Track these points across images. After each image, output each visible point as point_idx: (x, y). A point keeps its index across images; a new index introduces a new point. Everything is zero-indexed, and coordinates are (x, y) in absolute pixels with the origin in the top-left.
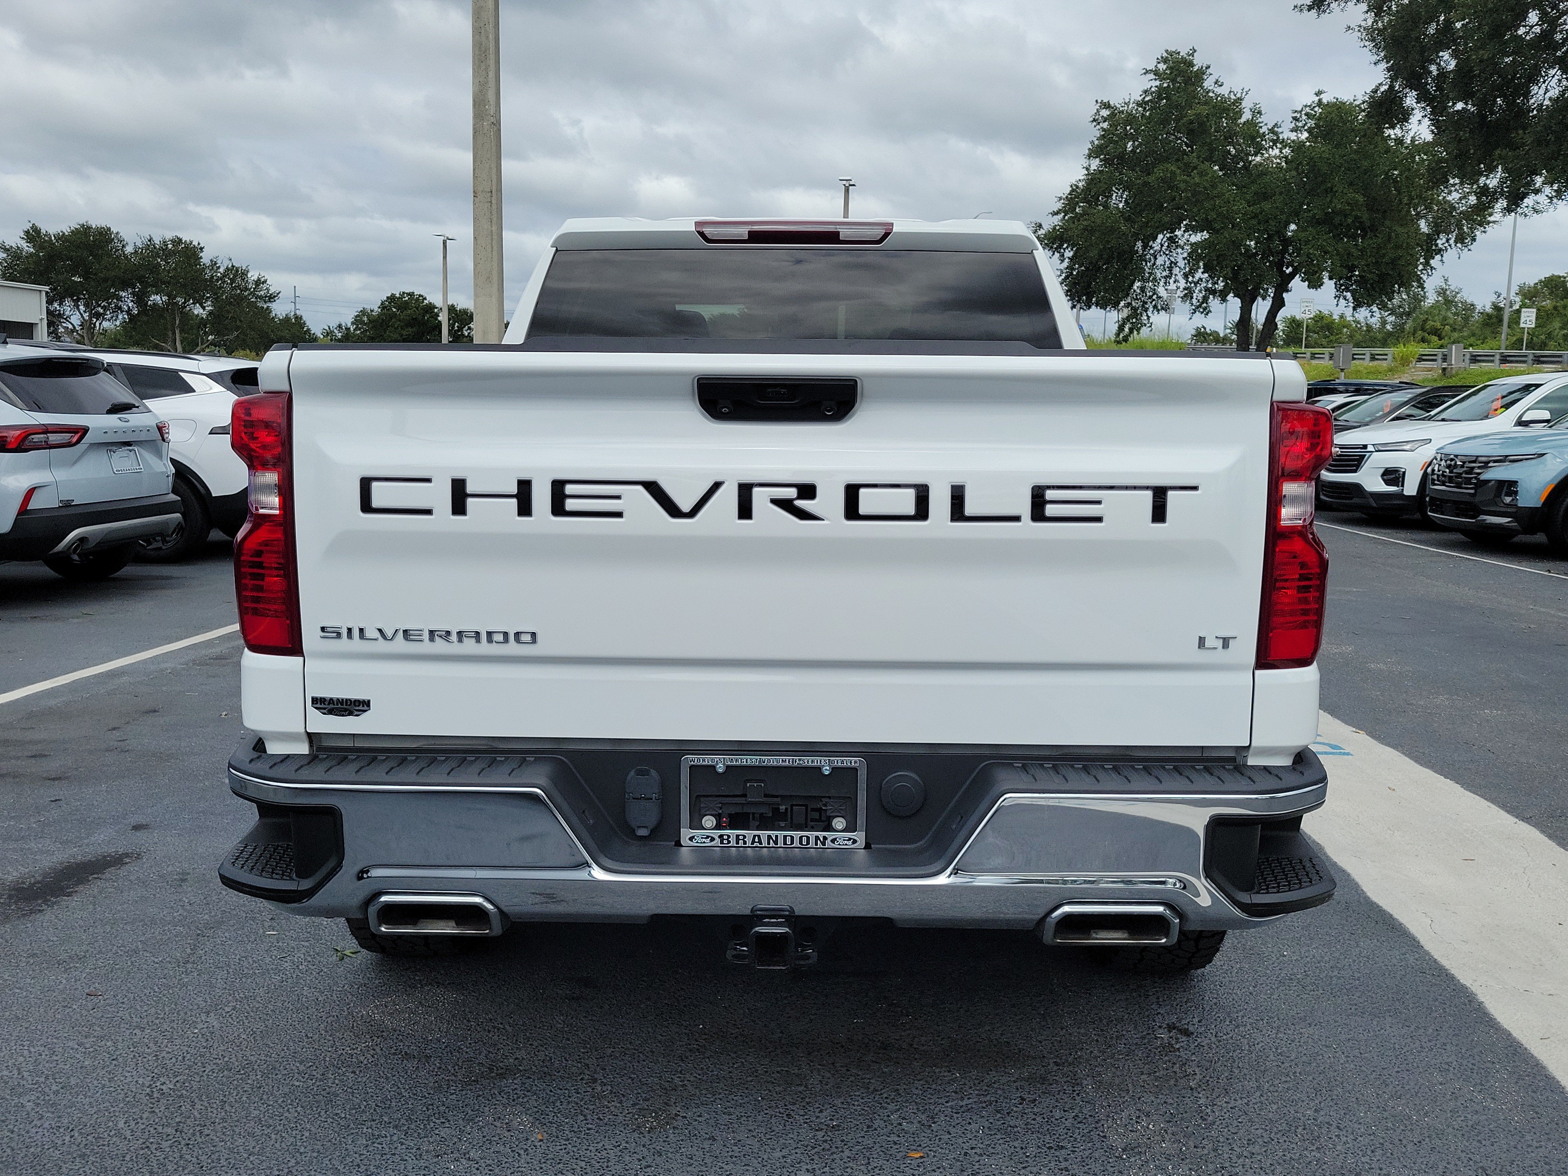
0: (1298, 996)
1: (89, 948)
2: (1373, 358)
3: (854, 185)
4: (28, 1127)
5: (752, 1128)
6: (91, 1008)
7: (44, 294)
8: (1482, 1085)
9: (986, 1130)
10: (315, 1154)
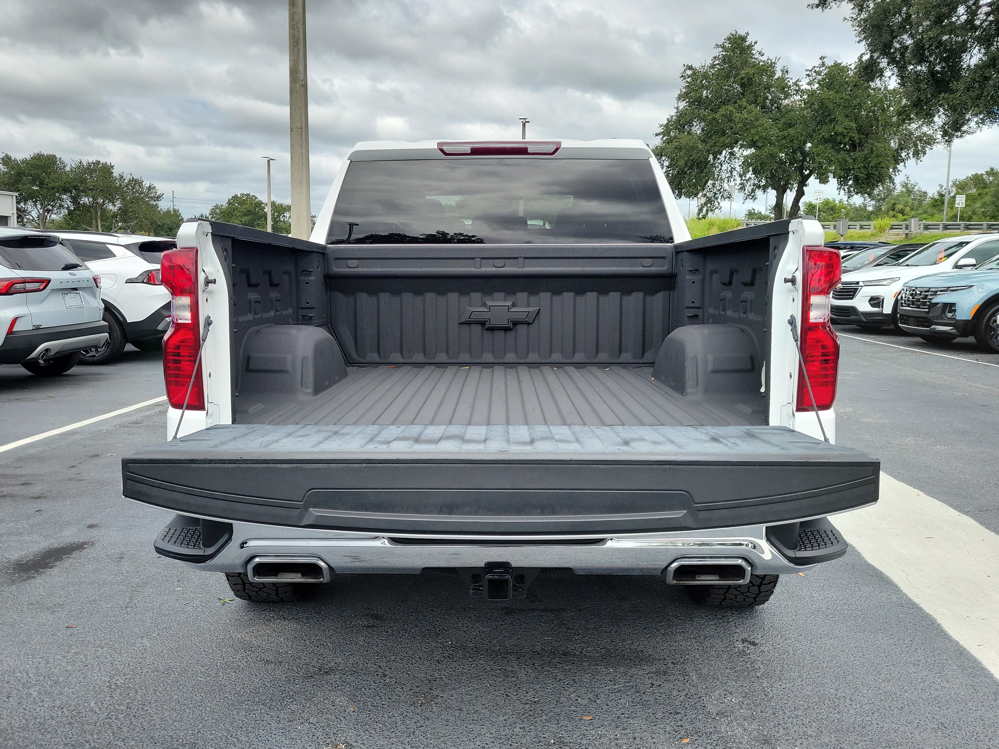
0: (823, 621)
1: (65, 599)
2: (861, 227)
3: (528, 122)
4: (35, 706)
5: (485, 703)
6: (69, 635)
7: (14, 197)
8: (941, 673)
9: (631, 703)
10: (214, 721)
